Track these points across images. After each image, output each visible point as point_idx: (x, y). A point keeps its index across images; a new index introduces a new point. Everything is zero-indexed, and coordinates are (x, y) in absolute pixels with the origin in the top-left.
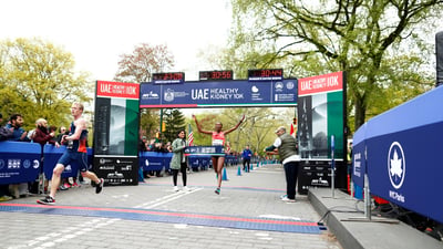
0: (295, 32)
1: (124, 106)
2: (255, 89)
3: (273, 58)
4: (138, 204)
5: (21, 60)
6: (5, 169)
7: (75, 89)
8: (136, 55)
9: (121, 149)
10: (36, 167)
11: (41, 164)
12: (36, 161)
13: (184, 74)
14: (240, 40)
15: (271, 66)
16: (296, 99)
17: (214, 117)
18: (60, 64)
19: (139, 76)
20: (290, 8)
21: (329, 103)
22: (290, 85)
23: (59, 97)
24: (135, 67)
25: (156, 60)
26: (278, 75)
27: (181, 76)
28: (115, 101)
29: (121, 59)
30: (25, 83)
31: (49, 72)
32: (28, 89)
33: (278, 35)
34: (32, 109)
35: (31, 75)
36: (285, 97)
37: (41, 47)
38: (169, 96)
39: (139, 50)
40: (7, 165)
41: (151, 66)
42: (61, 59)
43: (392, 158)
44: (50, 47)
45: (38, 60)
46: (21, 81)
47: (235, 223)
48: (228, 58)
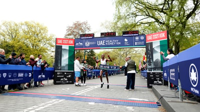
0: (144, 14)
1: (68, 49)
2: (126, 40)
3: (135, 25)
4: (74, 92)
5: (26, 30)
6: (17, 77)
7: (48, 42)
8: (74, 26)
9: (67, 68)
10: (30, 76)
11: (32, 75)
12: (30, 74)
13: (94, 34)
14: (120, 18)
15: (134, 29)
16: (145, 44)
17: (109, 52)
18: (42, 31)
19: (75, 35)
20: (142, 3)
21: (161, 46)
22: (142, 38)
23: (42, 45)
24: (74, 31)
25: (83, 28)
26: (136, 33)
27: (93, 35)
28: (64, 47)
29: (67, 28)
30: (28, 40)
31: (37, 35)
32: (29, 42)
33: (137, 15)
34: (30, 51)
35: (30, 36)
36: (140, 43)
37: (34, 25)
38: (88, 44)
39: (75, 24)
40: (18, 75)
41: (80, 31)
42: (42, 29)
43: (191, 71)
44: (38, 24)
45: (33, 30)
46: (26, 39)
47: (117, 102)
48: (114, 27)
